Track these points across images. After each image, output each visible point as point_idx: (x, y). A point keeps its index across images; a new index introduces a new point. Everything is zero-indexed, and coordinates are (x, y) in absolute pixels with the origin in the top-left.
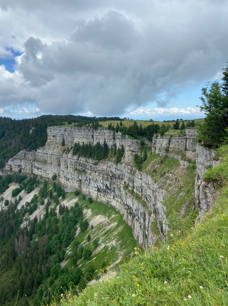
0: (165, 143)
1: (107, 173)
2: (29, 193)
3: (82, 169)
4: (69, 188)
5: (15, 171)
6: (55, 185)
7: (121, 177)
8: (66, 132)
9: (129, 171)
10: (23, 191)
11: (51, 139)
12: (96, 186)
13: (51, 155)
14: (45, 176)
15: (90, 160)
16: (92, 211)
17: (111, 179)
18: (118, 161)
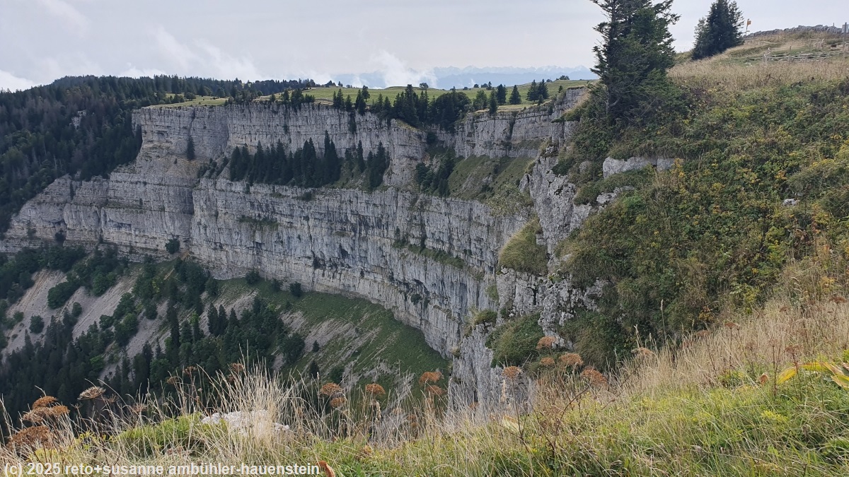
0: (501, 130)
1: (343, 216)
2: (100, 293)
3: (259, 215)
4: (225, 270)
5: (45, 236)
6: (180, 266)
7: (384, 221)
8: (196, 119)
9: (407, 204)
10: (81, 291)
11: (152, 142)
12: (309, 253)
13: (160, 184)
14: (144, 246)
15: (286, 190)
16: (305, 314)
17: (355, 232)
18: (374, 183)
